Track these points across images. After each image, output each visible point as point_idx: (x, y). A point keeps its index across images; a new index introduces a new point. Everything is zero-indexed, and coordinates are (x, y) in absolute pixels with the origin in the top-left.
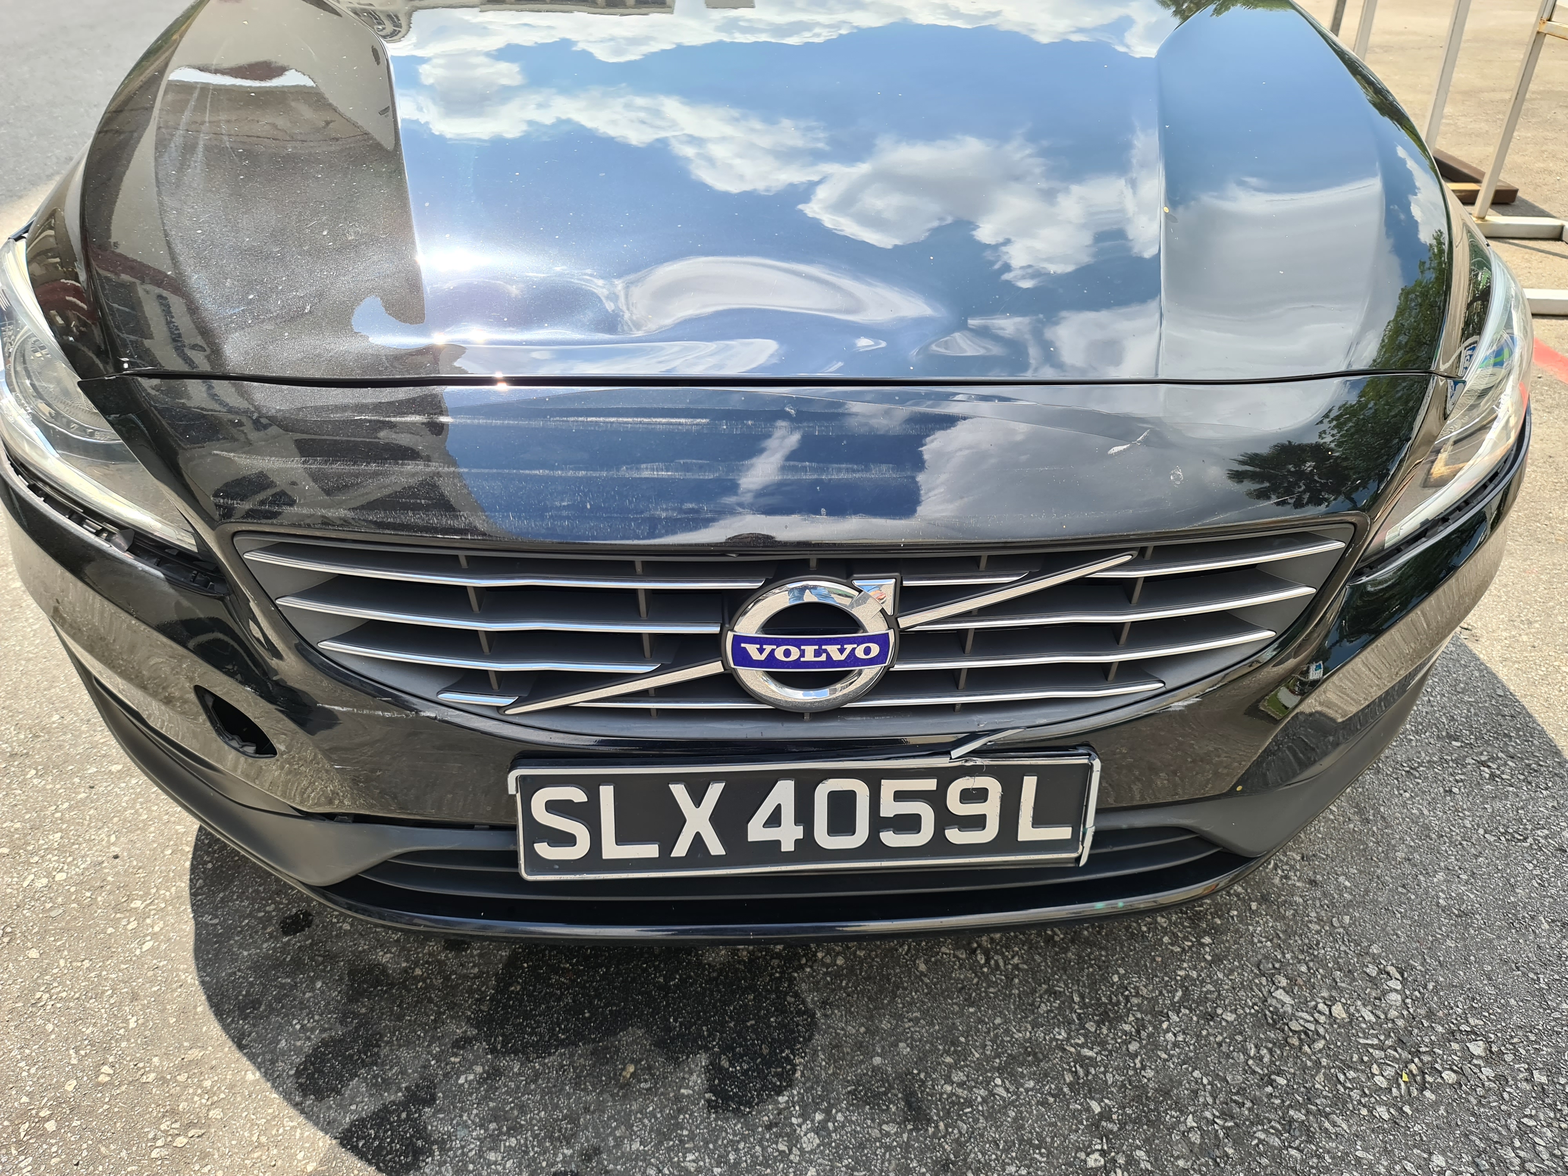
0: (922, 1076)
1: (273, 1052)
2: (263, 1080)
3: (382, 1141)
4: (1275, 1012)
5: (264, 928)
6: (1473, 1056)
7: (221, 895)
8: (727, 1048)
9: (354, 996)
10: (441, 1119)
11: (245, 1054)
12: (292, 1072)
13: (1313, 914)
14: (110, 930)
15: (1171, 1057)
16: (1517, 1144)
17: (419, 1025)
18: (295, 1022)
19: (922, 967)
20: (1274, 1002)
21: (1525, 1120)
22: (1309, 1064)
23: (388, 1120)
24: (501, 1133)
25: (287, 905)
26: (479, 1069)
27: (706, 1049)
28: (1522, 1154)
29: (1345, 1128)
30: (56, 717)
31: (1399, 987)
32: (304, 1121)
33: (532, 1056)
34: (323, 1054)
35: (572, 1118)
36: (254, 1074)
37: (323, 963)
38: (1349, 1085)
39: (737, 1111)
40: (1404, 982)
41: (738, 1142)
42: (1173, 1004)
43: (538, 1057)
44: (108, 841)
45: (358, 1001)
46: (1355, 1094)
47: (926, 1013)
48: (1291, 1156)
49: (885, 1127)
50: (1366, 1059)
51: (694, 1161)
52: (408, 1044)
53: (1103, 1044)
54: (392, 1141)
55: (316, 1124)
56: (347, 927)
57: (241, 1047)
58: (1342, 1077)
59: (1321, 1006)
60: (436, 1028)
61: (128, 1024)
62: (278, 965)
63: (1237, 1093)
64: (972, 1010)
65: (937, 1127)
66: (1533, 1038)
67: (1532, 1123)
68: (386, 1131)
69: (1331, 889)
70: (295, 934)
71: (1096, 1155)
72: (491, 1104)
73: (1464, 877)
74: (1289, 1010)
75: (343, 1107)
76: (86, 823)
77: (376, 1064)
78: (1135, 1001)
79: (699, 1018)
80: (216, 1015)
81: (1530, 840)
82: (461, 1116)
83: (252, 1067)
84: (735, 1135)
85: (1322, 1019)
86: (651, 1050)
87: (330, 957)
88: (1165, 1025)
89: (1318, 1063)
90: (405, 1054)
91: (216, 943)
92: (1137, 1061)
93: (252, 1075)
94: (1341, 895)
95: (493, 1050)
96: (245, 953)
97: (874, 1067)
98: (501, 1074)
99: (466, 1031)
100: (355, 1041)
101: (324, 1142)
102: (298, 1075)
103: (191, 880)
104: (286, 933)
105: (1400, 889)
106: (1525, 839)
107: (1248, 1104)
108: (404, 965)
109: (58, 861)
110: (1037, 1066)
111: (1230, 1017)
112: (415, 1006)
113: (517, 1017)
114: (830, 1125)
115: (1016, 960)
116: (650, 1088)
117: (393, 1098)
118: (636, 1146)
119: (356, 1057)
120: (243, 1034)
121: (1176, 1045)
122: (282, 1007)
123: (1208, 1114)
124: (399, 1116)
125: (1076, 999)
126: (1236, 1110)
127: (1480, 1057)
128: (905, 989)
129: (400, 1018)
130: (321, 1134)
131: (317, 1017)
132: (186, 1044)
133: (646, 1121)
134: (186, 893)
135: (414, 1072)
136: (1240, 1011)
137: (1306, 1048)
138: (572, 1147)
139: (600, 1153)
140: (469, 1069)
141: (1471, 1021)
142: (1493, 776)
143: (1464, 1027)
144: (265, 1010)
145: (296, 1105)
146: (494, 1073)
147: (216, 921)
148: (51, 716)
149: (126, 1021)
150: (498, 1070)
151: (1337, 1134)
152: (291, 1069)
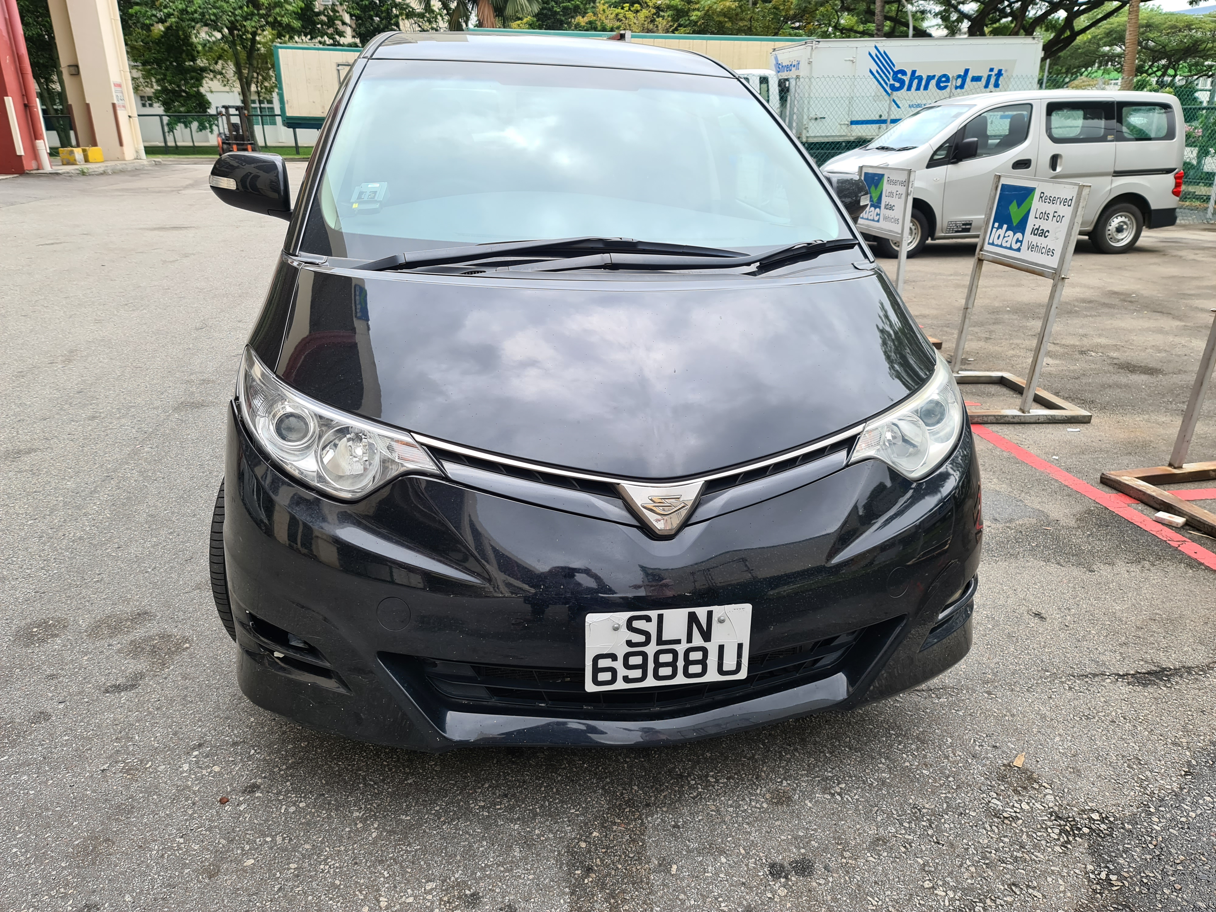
4: (994, 809)
5: (439, 819)
6: (1094, 820)
13: (1000, 762)
15: (950, 834)
16: (1125, 856)
19: (810, 805)
20: (993, 805)
21: (1126, 846)
22: (1018, 831)
24: (618, 904)
25: (446, 806)
28: (1128, 860)
29: (1042, 857)
31: (1051, 792)
38: (1038, 838)
40: (1052, 789)
42: (943, 810)
46: (1043, 842)
47: (819, 826)
48: (1021, 873)
50: (1044, 826)
53: (915, 832)
56: (486, 814)
58: (1035, 836)
59: (1016, 805)
63: (987, 847)
64: (843, 822)
66: (1121, 809)
67: (1129, 846)
69: (1005, 749)
71: (928, 882)
72: (607, 891)
73: (1069, 738)
74: (1001, 808)
78: (924, 811)
81: (1097, 718)
85: (1018, 811)
88: (943, 820)
89: (1022, 830)
92: (934, 838)
94: (1011, 752)
105: (1039, 746)
106: (1094, 718)
107: (994, 852)
109: (296, 797)
110: (886, 845)
111: (974, 814)
114: (790, 883)
115: (857, 797)
118: (692, 902)
121: (950, 829)
123: (976, 858)
125: (895, 812)
126: (988, 855)
127: (1097, 820)
128: (804, 816)
136: (978, 811)
137: (1014, 825)
141: (1089, 804)
142: (1070, 688)
143: (1087, 807)
151: (1039, 861)
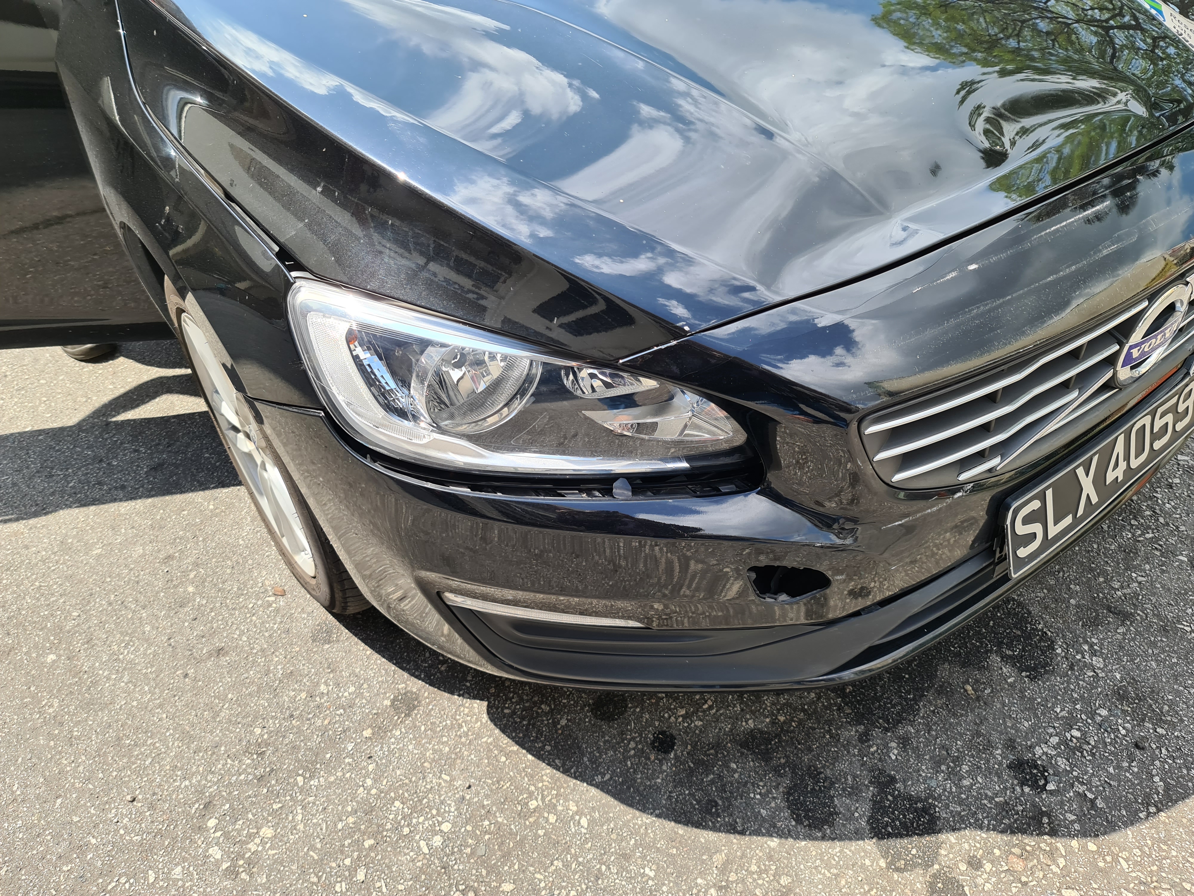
0: (1101, 595)
1: (764, 820)
2: (783, 840)
3: (898, 819)
7: (585, 759)
8: (1000, 644)
9: (766, 756)
10: (912, 784)
11: (750, 834)
12: (794, 823)
14: (541, 832)
17: (827, 746)
18: (752, 795)
23: (885, 806)
26: (893, 745)
27: (991, 651)
30: (258, 731)
32: (842, 843)
33: (911, 717)
34: (795, 799)
35: (978, 734)
36: (773, 841)
37: (717, 752)
39: (1046, 672)
41: (1068, 686)
43: (915, 716)
44: (445, 781)
45: (771, 759)
49: (1118, 631)
51: (1061, 711)
52: (836, 759)
54: (904, 816)
55: (850, 839)
57: (742, 833)
60: (839, 740)
61: (647, 875)
62: (691, 772)
65: (1139, 615)
68: (893, 813)
70: (673, 749)
75: (850, 818)
76: (407, 781)
77: (834, 783)
79: (964, 639)
80: (697, 827)
82: (921, 775)
83: (765, 839)
84: (1063, 684)
86: (964, 672)
87: (718, 746)
90: (843, 766)
91: (629, 788)
93: (774, 843)
95: (887, 730)
96: (659, 781)
97: (1076, 606)
98: (909, 739)
99: (857, 731)
100: (802, 780)
101: (869, 845)
102: (798, 821)
103: (549, 764)
104: (667, 752)
108: (768, 720)
112: (809, 738)
113: (873, 704)
116: (992, 692)
117: (870, 794)
119: (817, 788)
120: (731, 825)
122: (731, 793)
124: (888, 800)
129: (810, 750)
130: (861, 842)
131: (761, 784)
132: (704, 857)
133: (1013, 708)
134: (558, 774)
135: (861, 771)
138: (997, 748)
139: (1015, 741)
140: (889, 749)
144: (723, 802)
145: (823, 838)
146: (904, 742)
147: (607, 777)
148: (252, 733)
149: (643, 875)
150: (904, 738)
152: (790, 822)
